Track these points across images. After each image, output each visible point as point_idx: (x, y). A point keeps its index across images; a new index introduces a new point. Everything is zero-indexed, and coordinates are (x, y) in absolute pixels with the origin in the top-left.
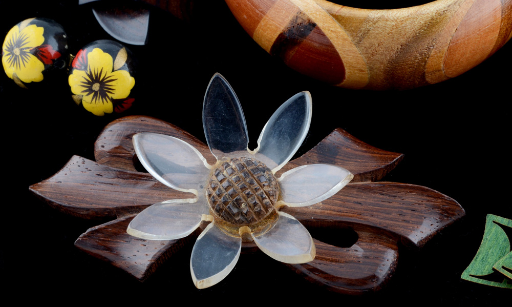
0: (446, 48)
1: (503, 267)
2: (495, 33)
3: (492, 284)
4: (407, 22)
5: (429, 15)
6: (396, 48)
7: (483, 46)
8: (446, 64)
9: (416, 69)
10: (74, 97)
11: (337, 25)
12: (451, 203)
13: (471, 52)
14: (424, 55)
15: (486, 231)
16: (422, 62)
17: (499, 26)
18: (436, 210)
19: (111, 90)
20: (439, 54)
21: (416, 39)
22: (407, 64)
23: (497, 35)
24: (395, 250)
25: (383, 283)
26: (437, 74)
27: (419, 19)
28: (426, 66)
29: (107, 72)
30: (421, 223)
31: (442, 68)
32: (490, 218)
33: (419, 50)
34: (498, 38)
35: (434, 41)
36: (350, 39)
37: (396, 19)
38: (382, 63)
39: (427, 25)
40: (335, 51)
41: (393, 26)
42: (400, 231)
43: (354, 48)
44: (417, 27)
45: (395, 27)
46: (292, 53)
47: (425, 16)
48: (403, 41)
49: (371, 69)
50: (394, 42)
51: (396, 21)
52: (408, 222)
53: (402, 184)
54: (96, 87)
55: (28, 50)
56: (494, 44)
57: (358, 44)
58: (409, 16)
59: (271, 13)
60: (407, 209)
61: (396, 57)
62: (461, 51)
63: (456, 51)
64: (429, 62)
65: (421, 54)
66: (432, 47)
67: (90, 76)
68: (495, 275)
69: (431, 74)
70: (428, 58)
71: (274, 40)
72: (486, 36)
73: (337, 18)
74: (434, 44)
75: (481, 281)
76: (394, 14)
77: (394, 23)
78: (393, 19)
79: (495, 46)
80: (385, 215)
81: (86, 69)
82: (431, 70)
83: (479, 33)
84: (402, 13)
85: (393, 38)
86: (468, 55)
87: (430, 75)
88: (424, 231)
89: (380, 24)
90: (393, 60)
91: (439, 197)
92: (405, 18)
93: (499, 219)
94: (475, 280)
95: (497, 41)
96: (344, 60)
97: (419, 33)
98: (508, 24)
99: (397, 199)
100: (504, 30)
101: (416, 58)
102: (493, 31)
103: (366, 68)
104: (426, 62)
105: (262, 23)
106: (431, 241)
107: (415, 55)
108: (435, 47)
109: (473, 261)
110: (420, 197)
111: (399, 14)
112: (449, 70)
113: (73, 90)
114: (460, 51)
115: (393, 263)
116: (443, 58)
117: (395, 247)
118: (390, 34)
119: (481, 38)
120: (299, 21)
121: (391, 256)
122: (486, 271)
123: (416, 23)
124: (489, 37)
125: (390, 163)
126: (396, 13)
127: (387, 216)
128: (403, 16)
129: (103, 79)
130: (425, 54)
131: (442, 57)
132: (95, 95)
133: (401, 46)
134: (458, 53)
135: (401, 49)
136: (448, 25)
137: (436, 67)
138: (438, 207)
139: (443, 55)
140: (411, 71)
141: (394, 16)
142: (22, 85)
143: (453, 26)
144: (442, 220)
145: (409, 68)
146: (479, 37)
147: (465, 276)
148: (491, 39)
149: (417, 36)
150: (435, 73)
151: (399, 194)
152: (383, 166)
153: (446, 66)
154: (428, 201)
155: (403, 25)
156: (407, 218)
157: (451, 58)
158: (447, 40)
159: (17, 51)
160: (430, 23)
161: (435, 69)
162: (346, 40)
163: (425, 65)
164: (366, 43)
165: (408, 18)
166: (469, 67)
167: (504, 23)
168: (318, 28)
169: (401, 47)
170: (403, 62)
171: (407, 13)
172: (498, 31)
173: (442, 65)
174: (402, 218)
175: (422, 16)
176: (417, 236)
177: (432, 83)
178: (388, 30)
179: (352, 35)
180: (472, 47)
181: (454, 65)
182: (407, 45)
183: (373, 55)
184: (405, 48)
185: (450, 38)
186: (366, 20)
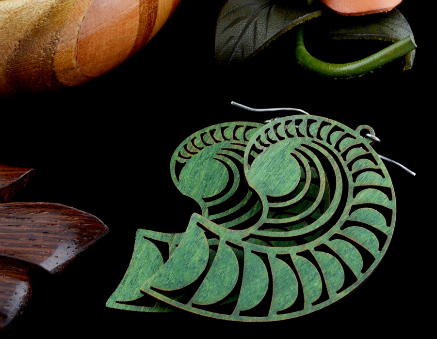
0: (75, 41)
1: (152, 288)
2: (134, 19)
3: (142, 309)
4: (23, 13)
5: (48, 3)
6: (13, 45)
7: (122, 36)
8: (79, 60)
9: (42, 68)
12: (90, 220)
13: (107, 44)
14: (48, 50)
15: (135, 249)
16: (48, 60)
17: (138, 10)
18: (73, 230)
20: (67, 49)
21: (36, 32)
22: (30, 64)
23: (138, 22)
24: (25, 280)
25: (13, 322)
26: (71, 72)
27: (36, 8)
28: (55, 64)
30: (55, 247)
31: (75, 65)
32: (141, 233)
33: (42, 45)
34: (140, 26)
35: (58, 33)
37: (9, 10)
39: (46, 14)
41: (6, 19)
42: (31, 258)
44: (35, 18)
45: (9, 21)
47: (44, 4)
48: (20, 35)
50: (10, 38)
51: (9, 12)
52: (39, 246)
53: (31, 203)
56: (136, 33)
58: (23, 6)
60: (37, 231)
61: (15, 56)
62: (95, 44)
63: (87, 43)
64: (57, 59)
65: (45, 50)
66: (57, 41)
68: (145, 300)
69: (64, 74)
70: (54, 54)
72: (123, 24)
74: (59, 36)
75: (129, 308)
76: (6, 5)
77: (7, 16)
78: (5, 11)
79: (138, 35)
80: (11, 241)
82: (62, 69)
83: (113, 20)
84: (15, 3)
85: (8, 33)
86: (104, 48)
87: (62, 75)
88: (59, 255)
90: (12, 59)
91: (74, 214)
92: (19, 9)
93: (151, 234)
94: (122, 307)
95: (140, 30)
97: (38, 25)
98: (149, 9)
99: (26, 221)
100: (146, 15)
101: (39, 55)
102: (131, 17)
104: (53, 59)
106: (68, 267)
107: (38, 52)
108: (61, 41)
109: (120, 285)
110: (53, 216)
111: (11, 4)
112: (85, 68)
114: (92, 43)
115: (25, 298)
116: (73, 53)
117: (25, 277)
118: (4, 29)
119: (116, 25)
121: (22, 290)
122: (135, 295)
123: (33, 13)
124: (127, 24)
125: (16, 179)
126: (8, 4)
127: (14, 242)
128: (17, 7)
130: (50, 49)
131: (71, 52)
133: (20, 42)
134: (91, 46)
135: (19, 45)
136: (73, 13)
137: (67, 64)
138: (75, 226)
139: (73, 50)
140: (38, 71)
141: (5, 7)
143: (79, 14)
144: (80, 243)
145: (34, 68)
146: (115, 25)
147: (110, 303)
148: (131, 26)
149: (37, 28)
150: (67, 72)
151: (28, 216)
152: (8, 184)
153: (79, 62)
154: (63, 220)
155: (18, 17)
156: (38, 242)
157: (84, 53)
158: (74, 30)
160: (50, 12)
161: (66, 68)
163: (52, 62)
165: (23, 9)
166: (111, 63)
167: (144, 8)
169: (18, 43)
170: (25, 61)
171: (21, 3)
172: (138, 17)
173: (74, 62)
174: (32, 242)
175: (39, 4)
176: (50, 264)
177: (70, 85)
178: (1, 25)
180: (108, 38)
181: (89, 61)
182: (26, 40)
184: (25, 44)
185: (78, 28)
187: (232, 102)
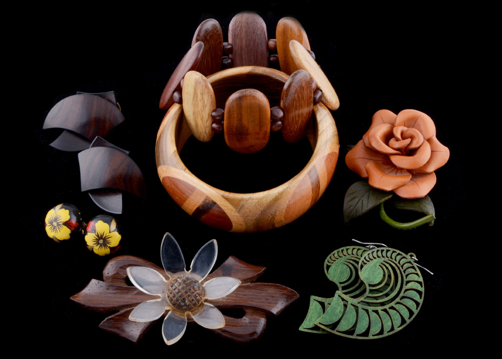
0: (284, 211)
1: (319, 323)
2: (309, 200)
3: (315, 332)
6: (259, 213)
9: (269, 222)
10: (89, 247)
11: (227, 203)
12: (291, 292)
15: (310, 305)
16: (272, 218)
17: (311, 196)
18: (285, 296)
19: (109, 243)
22: (265, 220)
23: (311, 200)
24: (263, 317)
25: (260, 335)
26: (281, 223)
28: (275, 220)
29: (107, 233)
30: (277, 303)
32: (313, 298)
33: (271, 213)
35: (278, 208)
36: (234, 210)
38: (252, 221)
39: (273, 200)
40: (227, 216)
41: (256, 202)
42: (267, 308)
43: (237, 214)
44: (269, 201)
46: (204, 217)
48: (262, 209)
49: (246, 224)
50: (257, 210)
51: (258, 199)
52: (270, 303)
53: (266, 284)
54: (101, 241)
55: (61, 223)
57: (239, 212)
59: (192, 197)
60: (269, 296)
61: (259, 217)
63: (289, 211)
64: (276, 218)
65: (271, 215)
66: (277, 211)
67: (98, 236)
68: (316, 328)
69: (278, 224)
70: (275, 216)
71: (194, 210)
72: (305, 202)
73: (227, 199)
75: (309, 331)
76: (256, 196)
78: (256, 198)
80: (258, 300)
81: (95, 232)
82: (277, 221)
83: (301, 201)
84: (260, 195)
85: (257, 208)
86: (296, 212)
88: (279, 307)
89: (250, 201)
90: (257, 218)
91: (285, 289)
93: (317, 298)
94: (306, 330)
96: (232, 220)
97: (270, 204)
99: (264, 292)
101: (269, 216)
103: (243, 224)
104: (274, 218)
105: (187, 202)
106: (283, 312)
108: (279, 210)
109: (305, 321)
110: (275, 290)
113: (88, 244)
115: (264, 325)
117: (265, 316)
118: (255, 206)
119: (302, 203)
120: (207, 201)
121: (263, 321)
122: (311, 326)
123: (268, 199)
125: (259, 273)
127: (259, 301)
129: (105, 237)
130: (274, 214)
131: (282, 215)
132: (101, 246)
133: (261, 211)
134: (291, 212)
135: (261, 213)
136: (284, 199)
137: (280, 220)
138: (285, 294)
140: (267, 223)
142: (58, 241)
143: (287, 199)
144: (288, 301)
147: (301, 329)
149: (269, 206)
151: (265, 289)
152: (256, 275)
153: (285, 219)
154: (280, 291)
155: (261, 201)
156: (270, 301)
157: (287, 215)
158: (284, 207)
159: (55, 224)
160: (275, 199)
162: (232, 210)
164: (243, 211)
165: (264, 198)
168: (218, 205)
170: (263, 219)
173: (283, 219)
174: (267, 301)
176: (275, 311)
178: (254, 204)
179: (235, 208)
181: (289, 218)
183: (247, 217)
184: (263, 212)
185: (286, 205)
186: (242, 200)
187: (353, 240)
